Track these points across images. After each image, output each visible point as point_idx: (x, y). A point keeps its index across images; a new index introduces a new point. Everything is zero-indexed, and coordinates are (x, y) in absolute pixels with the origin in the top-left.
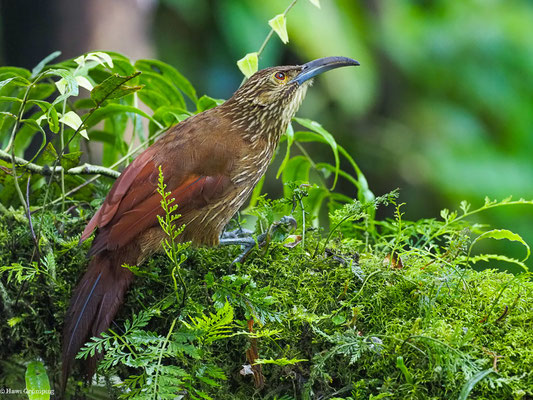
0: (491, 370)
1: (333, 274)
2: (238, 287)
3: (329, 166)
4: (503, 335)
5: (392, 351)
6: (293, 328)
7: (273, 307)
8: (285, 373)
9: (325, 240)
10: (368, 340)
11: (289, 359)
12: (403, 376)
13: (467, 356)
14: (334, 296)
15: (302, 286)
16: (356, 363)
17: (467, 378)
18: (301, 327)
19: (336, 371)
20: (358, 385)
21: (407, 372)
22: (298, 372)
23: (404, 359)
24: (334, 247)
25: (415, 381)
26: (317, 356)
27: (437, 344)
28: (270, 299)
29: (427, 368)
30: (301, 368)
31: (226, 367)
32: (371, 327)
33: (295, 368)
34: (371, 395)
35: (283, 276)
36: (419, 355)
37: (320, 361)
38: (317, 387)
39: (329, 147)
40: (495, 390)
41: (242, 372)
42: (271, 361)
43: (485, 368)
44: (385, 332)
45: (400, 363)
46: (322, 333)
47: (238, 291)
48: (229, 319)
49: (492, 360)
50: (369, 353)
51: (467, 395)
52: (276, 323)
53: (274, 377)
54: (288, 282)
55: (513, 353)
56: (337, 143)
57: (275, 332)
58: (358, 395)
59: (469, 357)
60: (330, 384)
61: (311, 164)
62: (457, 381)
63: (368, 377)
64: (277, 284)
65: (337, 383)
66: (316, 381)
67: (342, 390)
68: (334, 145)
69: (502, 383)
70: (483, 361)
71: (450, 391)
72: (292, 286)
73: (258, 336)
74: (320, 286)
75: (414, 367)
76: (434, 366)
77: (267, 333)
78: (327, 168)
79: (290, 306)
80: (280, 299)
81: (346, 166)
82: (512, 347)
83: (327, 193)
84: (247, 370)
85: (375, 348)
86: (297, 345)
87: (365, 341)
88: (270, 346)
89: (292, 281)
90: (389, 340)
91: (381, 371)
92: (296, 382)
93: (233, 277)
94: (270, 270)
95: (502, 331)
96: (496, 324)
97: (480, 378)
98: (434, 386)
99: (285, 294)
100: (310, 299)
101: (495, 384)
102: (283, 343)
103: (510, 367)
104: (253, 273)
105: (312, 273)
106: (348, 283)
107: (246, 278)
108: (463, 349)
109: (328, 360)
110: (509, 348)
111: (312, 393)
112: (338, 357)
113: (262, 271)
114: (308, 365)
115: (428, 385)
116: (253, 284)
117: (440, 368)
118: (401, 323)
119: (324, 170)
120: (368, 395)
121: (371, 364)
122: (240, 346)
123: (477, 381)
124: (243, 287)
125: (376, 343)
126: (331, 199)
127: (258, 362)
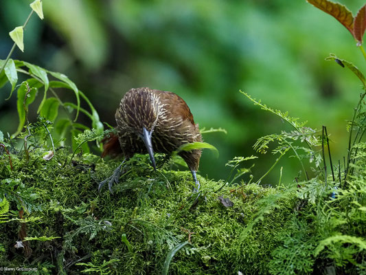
0: (186, 242)
1: (77, 178)
2: (13, 187)
3: (72, 104)
4: (195, 218)
5: (118, 230)
6: (50, 216)
7: (36, 201)
8: (45, 247)
9: (72, 155)
10: (102, 223)
11: (48, 236)
12: (127, 247)
13: (170, 233)
14: (78, 193)
15: (56, 186)
16: (94, 239)
17: (170, 248)
18: (56, 215)
19: (80, 244)
20: (95, 254)
21: (129, 244)
22: (54, 246)
23: (127, 235)
24: (78, 160)
25: (134, 251)
26: (67, 234)
27: (149, 225)
28: (34, 196)
29: (142, 241)
30: (56, 243)
31: (5, 242)
32: (104, 214)
33: (52, 243)
34: (104, 261)
35: (43, 180)
36: (137, 233)
37: (69, 238)
38: (67, 256)
39: (73, 92)
40: (190, 256)
41: (16, 246)
42: (36, 238)
43: (183, 241)
44: (113, 217)
45: (124, 238)
46: (70, 219)
47: (12, 190)
48: (6, 210)
49: (188, 235)
50: (103, 232)
51: (171, 260)
52: (39, 212)
53: (38, 249)
54: (47, 184)
55: (202, 230)
56: (79, 89)
57: (38, 218)
58: (95, 261)
59: (171, 234)
60: (76, 253)
61: (60, 103)
62: (163, 250)
63: (102, 249)
64: (39, 185)
65: (81, 253)
66: (67, 252)
67: (85, 258)
68: (76, 90)
69: (195, 251)
70: (181, 236)
71: (158, 258)
72: (49, 187)
73: (27, 221)
74: (68, 186)
75: (134, 241)
76: (147, 240)
77: (33, 219)
78: (71, 106)
79: (48, 200)
80: (41, 195)
81: (84, 105)
82: (201, 226)
83: (71, 123)
84: (19, 244)
85: (106, 228)
86: (53, 227)
87: (99, 223)
88: (35, 228)
89: (50, 183)
90: (116, 223)
91: (111, 244)
92: (53, 252)
93: (8, 181)
94: (34, 175)
95: (194, 216)
96: (190, 211)
97: (179, 248)
98: (148, 254)
99: (45, 191)
100: (61, 196)
101: (190, 252)
102: (43, 226)
103: (200, 240)
104: (22, 178)
105: (63, 178)
106: (88, 184)
107: (18, 181)
108: (167, 228)
109: (74, 237)
110: (199, 227)
111: (64, 260)
112: (81, 235)
113: (28, 176)
114: (61, 241)
115: (144, 253)
116: (23, 186)
117: (151, 242)
118: (124, 211)
119: (69, 107)
120: (103, 261)
121: (104, 239)
122: (14, 229)
123: (177, 250)
124: (16, 188)
125: (108, 225)
126: (73, 127)
127: (27, 239)
